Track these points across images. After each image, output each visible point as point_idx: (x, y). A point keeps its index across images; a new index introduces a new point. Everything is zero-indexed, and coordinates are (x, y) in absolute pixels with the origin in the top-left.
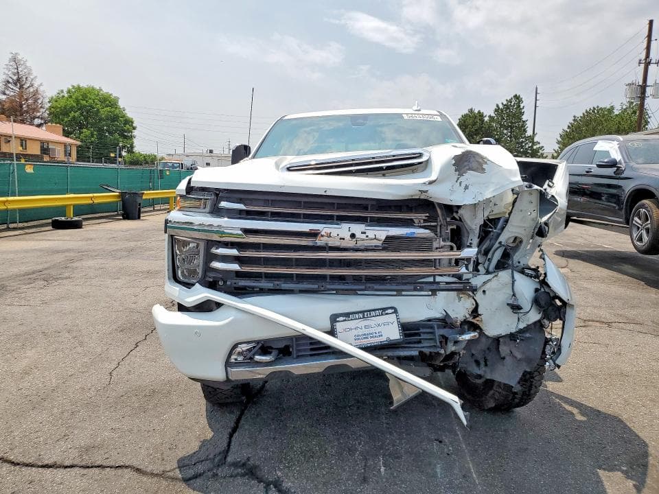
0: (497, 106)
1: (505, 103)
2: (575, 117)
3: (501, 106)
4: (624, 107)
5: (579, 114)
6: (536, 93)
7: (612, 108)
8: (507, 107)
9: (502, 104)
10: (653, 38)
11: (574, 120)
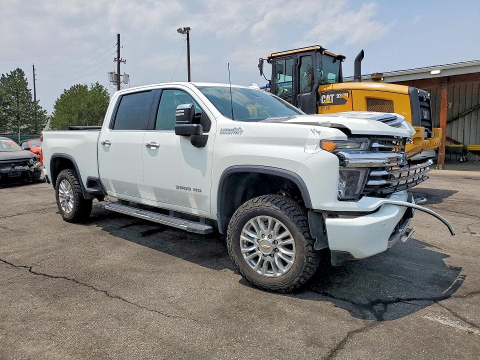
0: (3, 75)
1: (10, 74)
2: (65, 90)
3: (6, 76)
4: (94, 86)
5: (68, 89)
6: (34, 70)
7: (86, 86)
8: (11, 77)
9: (7, 74)
10: (121, 46)
11: (65, 93)
